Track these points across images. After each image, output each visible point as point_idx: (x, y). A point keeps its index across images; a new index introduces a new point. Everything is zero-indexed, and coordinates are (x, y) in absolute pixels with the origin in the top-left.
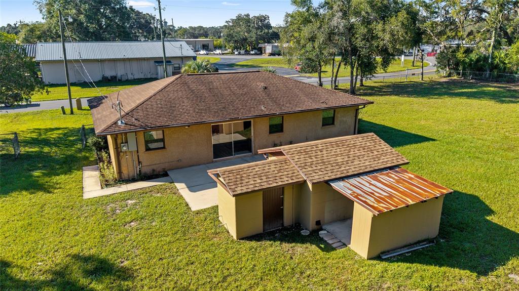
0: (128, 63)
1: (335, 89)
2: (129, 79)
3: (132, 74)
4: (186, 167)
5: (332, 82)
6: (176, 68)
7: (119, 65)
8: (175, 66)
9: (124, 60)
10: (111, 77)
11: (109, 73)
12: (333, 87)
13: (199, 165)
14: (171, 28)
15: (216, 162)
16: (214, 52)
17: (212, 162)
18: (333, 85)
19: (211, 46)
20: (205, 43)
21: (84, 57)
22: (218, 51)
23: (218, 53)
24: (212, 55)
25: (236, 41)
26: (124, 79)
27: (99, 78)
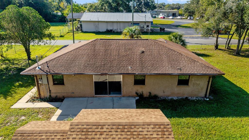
0: (119, 24)
1: (228, 49)
2: (118, 31)
3: (120, 29)
4: (77, 97)
5: (226, 44)
6: (142, 27)
7: (115, 24)
8: (142, 26)
9: (117, 22)
10: (110, 30)
11: (110, 28)
12: (227, 47)
13: (85, 97)
14: (164, 4)
15: (96, 97)
16: (177, 17)
17: (94, 97)
18: (227, 46)
19: (177, 14)
20: (174, 13)
21: (100, 20)
22: (179, 17)
23: (179, 18)
24: (175, 19)
25: (189, 12)
26: (116, 31)
27: (104, 30)
